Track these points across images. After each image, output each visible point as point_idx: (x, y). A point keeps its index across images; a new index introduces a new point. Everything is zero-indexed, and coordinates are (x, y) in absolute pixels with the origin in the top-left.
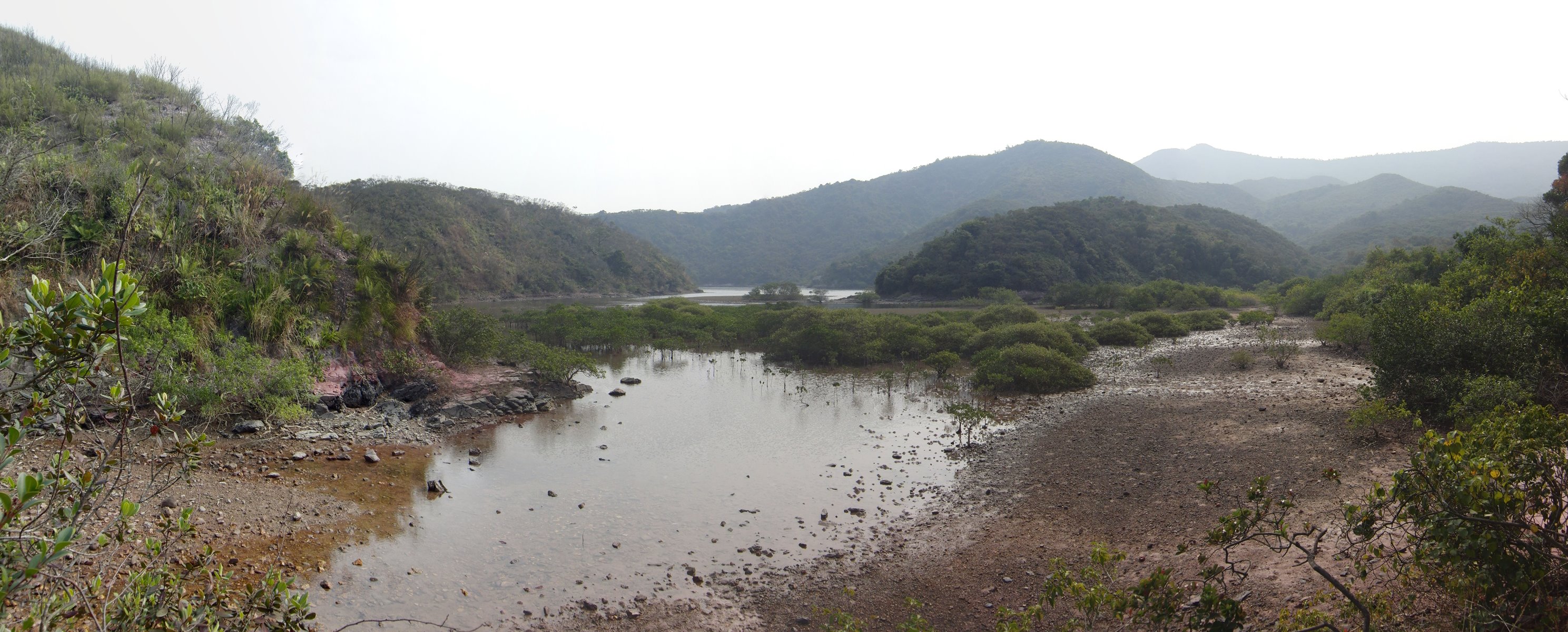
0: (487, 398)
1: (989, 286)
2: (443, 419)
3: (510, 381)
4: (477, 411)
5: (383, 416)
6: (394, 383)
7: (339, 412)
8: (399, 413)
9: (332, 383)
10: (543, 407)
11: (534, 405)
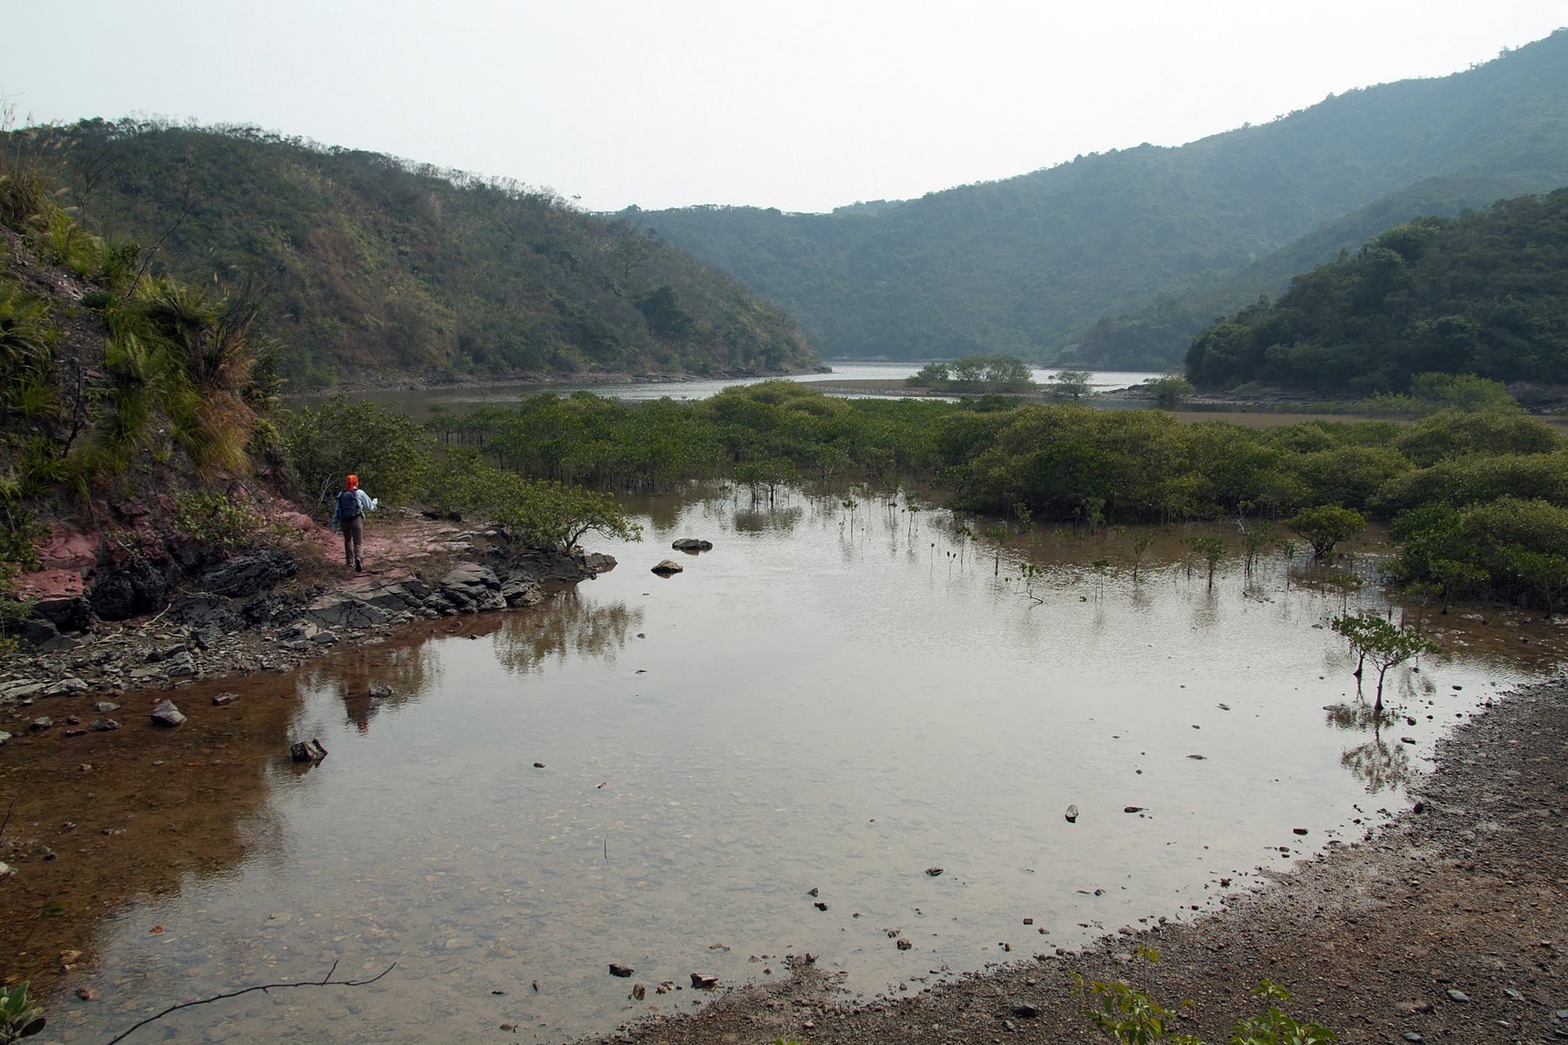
0: (404, 585)
1: (1435, 370)
2: (311, 630)
3: (450, 551)
4: (383, 612)
5: (186, 630)
6: (202, 560)
7: (85, 632)
8: (222, 619)
9: (62, 573)
10: (519, 600)
11: (500, 597)
